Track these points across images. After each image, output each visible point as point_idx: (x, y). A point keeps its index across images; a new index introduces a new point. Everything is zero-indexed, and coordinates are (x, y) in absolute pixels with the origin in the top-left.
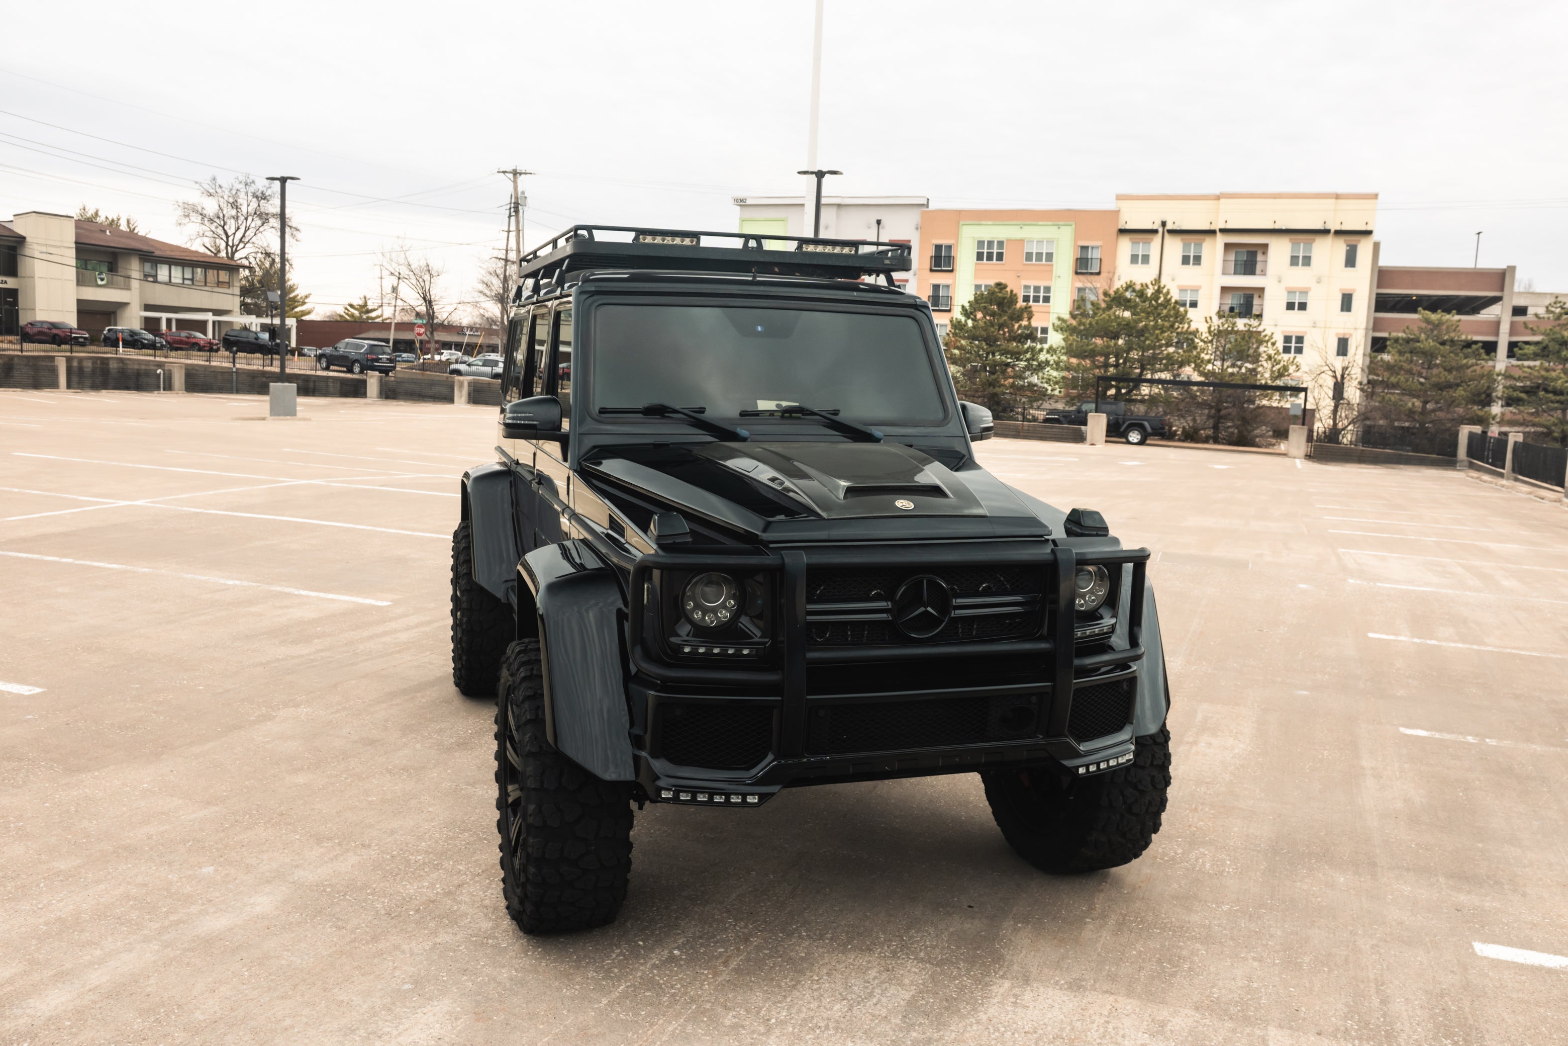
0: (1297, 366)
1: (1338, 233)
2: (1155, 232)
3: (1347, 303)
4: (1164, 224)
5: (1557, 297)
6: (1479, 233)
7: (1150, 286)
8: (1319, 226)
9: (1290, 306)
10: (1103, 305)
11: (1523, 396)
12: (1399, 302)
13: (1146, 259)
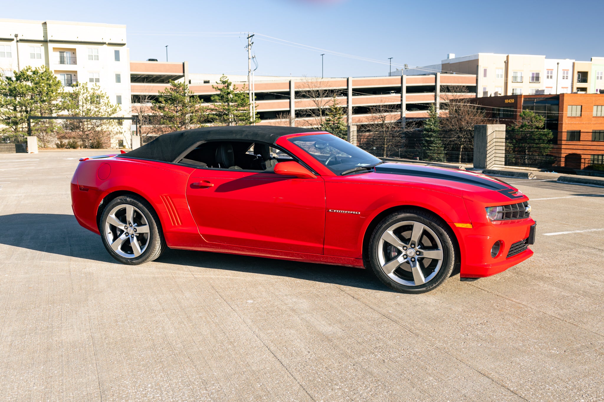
0: (120, 108)
1: (110, 44)
2: (12, 40)
3: (118, 78)
4: (16, 36)
5: (223, 74)
6: (167, 46)
7: (41, 69)
8: (101, 41)
9: (91, 80)
10: (14, 79)
11: (217, 117)
12: (139, 77)
13: (10, 55)
